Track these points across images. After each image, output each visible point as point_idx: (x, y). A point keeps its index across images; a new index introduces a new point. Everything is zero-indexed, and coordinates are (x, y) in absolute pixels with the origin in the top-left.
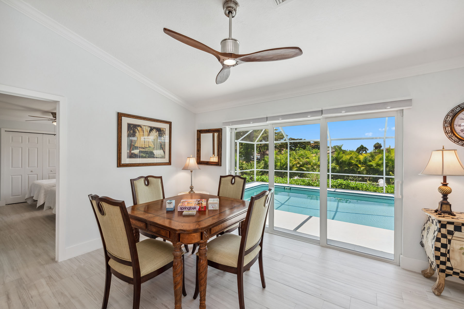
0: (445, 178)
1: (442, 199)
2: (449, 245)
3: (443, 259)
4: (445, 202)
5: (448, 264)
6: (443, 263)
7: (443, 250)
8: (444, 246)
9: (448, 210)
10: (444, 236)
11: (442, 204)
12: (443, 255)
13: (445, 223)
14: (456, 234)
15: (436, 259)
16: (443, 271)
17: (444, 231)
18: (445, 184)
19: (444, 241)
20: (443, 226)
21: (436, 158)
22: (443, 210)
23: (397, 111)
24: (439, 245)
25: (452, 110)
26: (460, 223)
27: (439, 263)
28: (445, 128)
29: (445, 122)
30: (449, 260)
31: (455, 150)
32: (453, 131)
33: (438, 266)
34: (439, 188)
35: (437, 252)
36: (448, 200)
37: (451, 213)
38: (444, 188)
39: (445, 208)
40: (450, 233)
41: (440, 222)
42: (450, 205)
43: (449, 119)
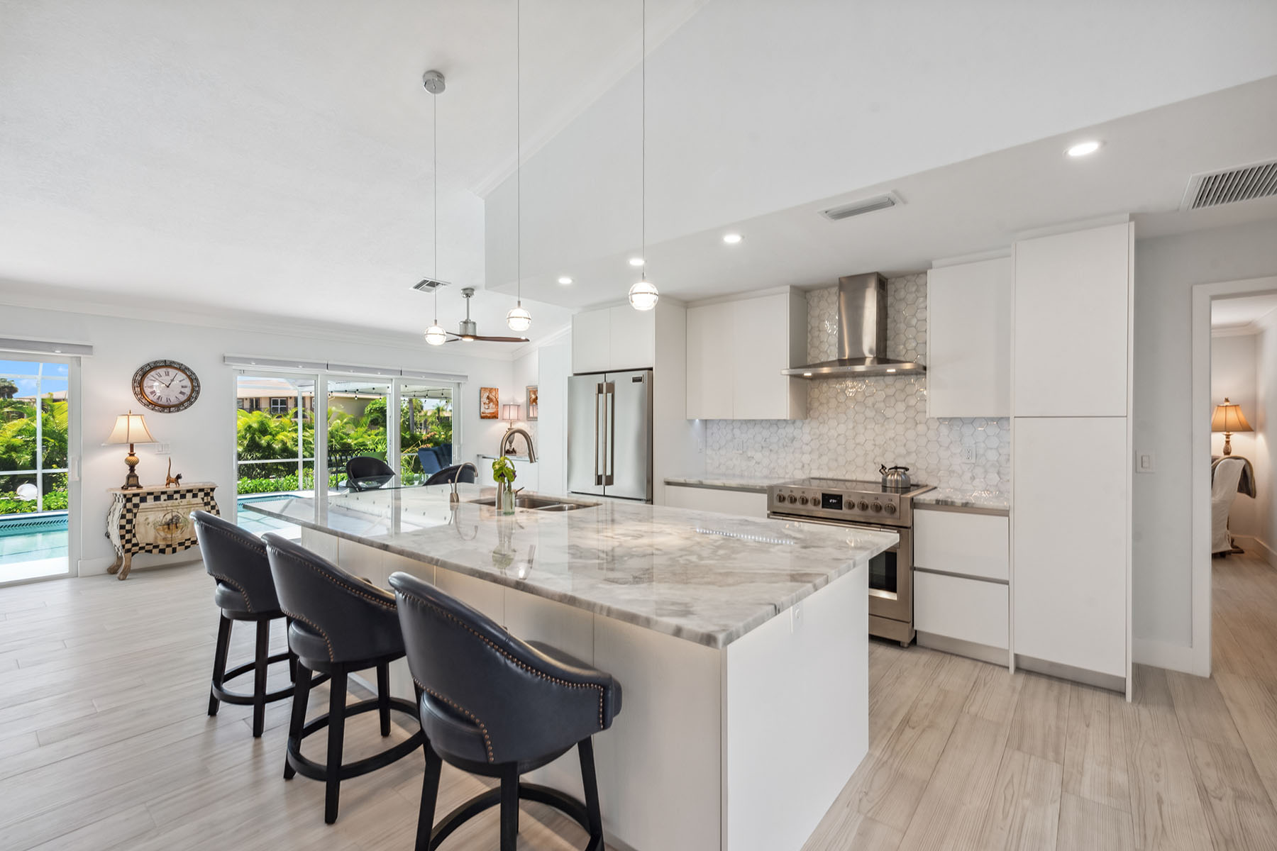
0: (132, 447)
1: (129, 472)
2: (134, 520)
3: (128, 537)
4: (132, 475)
5: (134, 541)
6: (129, 541)
7: (128, 527)
8: (129, 522)
9: (135, 482)
10: (129, 511)
11: (128, 478)
12: (129, 532)
13: (131, 496)
14: (142, 505)
15: (121, 539)
16: (128, 551)
17: (129, 505)
18: (132, 455)
19: (129, 516)
20: (129, 500)
21: (121, 424)
22: (130, 483)
23: (72, 357)
24: (123, 522)
25: (142, 368)
26: (144, 493)
27: (124, 543)
28: (134, 388)
29: (134, 380)
30: (134, 536)
31: (141, 415)
32: (142, 392)
33: (123, 546)
34: (126, 460)
35: (122, 530)
36: (136, 472)
37: (139, 487)
38: (131, 458)
39: (132, 481)
40: (136, 506)
41: (125, 496)
42: (138, 477)
43: (139, 378)
